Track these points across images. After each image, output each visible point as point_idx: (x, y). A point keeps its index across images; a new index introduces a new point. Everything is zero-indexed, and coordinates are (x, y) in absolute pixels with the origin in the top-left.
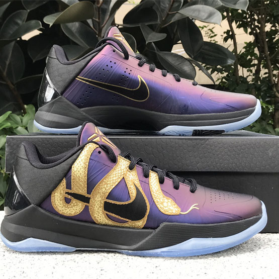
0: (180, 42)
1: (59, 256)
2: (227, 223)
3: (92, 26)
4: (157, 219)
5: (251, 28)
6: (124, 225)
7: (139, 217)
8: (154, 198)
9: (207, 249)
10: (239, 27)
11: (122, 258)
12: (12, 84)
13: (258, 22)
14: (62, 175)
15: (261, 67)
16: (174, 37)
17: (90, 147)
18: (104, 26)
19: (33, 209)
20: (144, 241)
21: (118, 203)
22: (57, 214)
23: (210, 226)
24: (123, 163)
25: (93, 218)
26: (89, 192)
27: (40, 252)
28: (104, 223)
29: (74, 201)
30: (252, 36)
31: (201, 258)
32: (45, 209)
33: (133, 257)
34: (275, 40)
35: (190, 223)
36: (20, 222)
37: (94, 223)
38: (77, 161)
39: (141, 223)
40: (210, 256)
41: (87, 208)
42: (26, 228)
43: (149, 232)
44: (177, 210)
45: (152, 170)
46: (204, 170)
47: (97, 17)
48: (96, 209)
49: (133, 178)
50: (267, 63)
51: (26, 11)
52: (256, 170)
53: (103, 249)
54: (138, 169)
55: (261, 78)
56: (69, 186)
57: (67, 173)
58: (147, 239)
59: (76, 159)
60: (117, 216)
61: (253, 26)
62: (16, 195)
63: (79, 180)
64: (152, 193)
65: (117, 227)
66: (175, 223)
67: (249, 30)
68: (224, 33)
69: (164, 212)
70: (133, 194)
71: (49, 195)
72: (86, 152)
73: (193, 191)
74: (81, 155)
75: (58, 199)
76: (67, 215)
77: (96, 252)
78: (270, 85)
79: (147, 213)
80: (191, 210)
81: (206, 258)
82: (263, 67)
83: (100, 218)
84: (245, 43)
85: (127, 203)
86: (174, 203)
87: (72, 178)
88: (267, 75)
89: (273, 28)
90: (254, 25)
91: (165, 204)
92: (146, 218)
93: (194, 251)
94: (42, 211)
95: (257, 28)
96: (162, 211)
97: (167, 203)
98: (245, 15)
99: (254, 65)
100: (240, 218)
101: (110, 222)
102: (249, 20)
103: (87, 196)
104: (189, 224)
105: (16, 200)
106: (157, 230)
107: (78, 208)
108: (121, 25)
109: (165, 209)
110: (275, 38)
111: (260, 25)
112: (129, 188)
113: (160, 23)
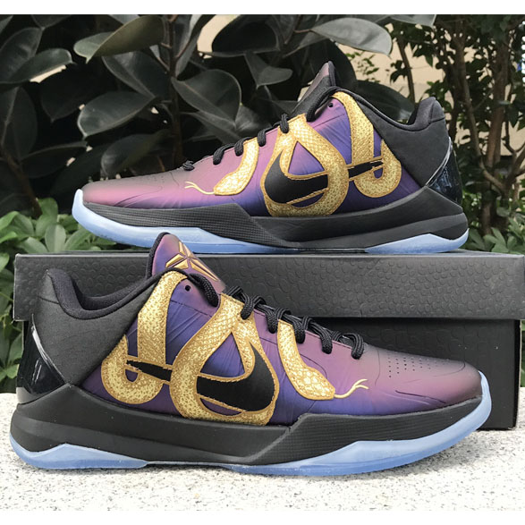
1: (117, 477)
2: (419, 413)
3: (158, 56)
4: (292, 409)
5: (439, 57)
6: (232, 419)
7: (260, 404)
8: (287, 370)
9: (384, 462)
10: (417, 54)
11: (232, 480)
12: (16, 161)
13: (451, 47)
14: (122, 331)
15: (458, 126)
16: (302, 75)
17: (170, 279)
18: (180, 57)
19: (69, 392)
20: (270, 447)
21: (222, 379)
22: (112, 400)
23: (389, 420)
24: (230, 308)
25: (177, 407)
26: (170, 360)
27: (83, 470)
28: (197, 415)
29: (143, 377)
30: (441, 70)
31: (374, 478)
32: (89, 392)
33: (252, 477)
34: (482, 77)
35: (353, 415)
36: (46, 415)
37: (180, 416)
38: (148, 305)
39: (264, 415)
40: (390, 473)
41: (165, 389)
42: (57, 426)
43: (278, 431)
44: (328, 390)
45: (283, 319)
46: (372, 316)
47: (168, 41)
48: (184, 391)
49: (248, 334)
50: (469, 118)
51: (37, 29)
52: (468, 314)
53: (196, 463)
54: (258, 316)
55: (458, 145)
56: (133, 350)
57: (130, 327)
58: (275, 443)
59: (144, 302)
60: (220, 404)
61: (442, 53)
62: (38, 366)
63: (152, 339)
64: (284, 361)
65: (220, 422)
66: (325, 415)
67: (436, 60)
68: (392, 65)
69: (305, 395)
70: (249, 362)
71: (97, 367)
72: (163, 289)
73: (356, 356)
74: (154, 294)
75: (113, 375)
76: (130, 403)
77: (184, 467)
78: (474, 157)
79: (276, 397)
80: (355, 391)
81: (384, 477)
82: (460, 126)
83: (189, 407)
84: (429, 83)
85: (238, 379)
86: (324, 378)
87: (139, 335)
88: (468, 140)
89: (479, 57)
90: (445, 50)
91: (307, 381)
92: (272, 406)
93: (361, 465)
94: (85, 395)
95: (449, 57)
96: (301, 392)
97: (310, 378)
98: (427, 33)
100: (443, 404)
101: (208, 415)
102: (435, 42)
103: (166, 367)
104: (351, 417)
105: (37, 376)
106: (293, 428)
107: (150, 390)
108: (208, 54)
109: (306, 388)
110: (481, 74)
111: (454, 52)
112: (241, 352)
113: (279, 49)
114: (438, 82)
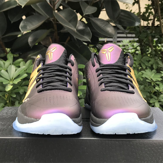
0: (105, 9)
3: (49, 3)
15: (155, 21)
16: (101, 6)
18: (57, 3)
30: (150, 1)
84: (146, 5)
99: (151, 20)
114: (149, 4)
